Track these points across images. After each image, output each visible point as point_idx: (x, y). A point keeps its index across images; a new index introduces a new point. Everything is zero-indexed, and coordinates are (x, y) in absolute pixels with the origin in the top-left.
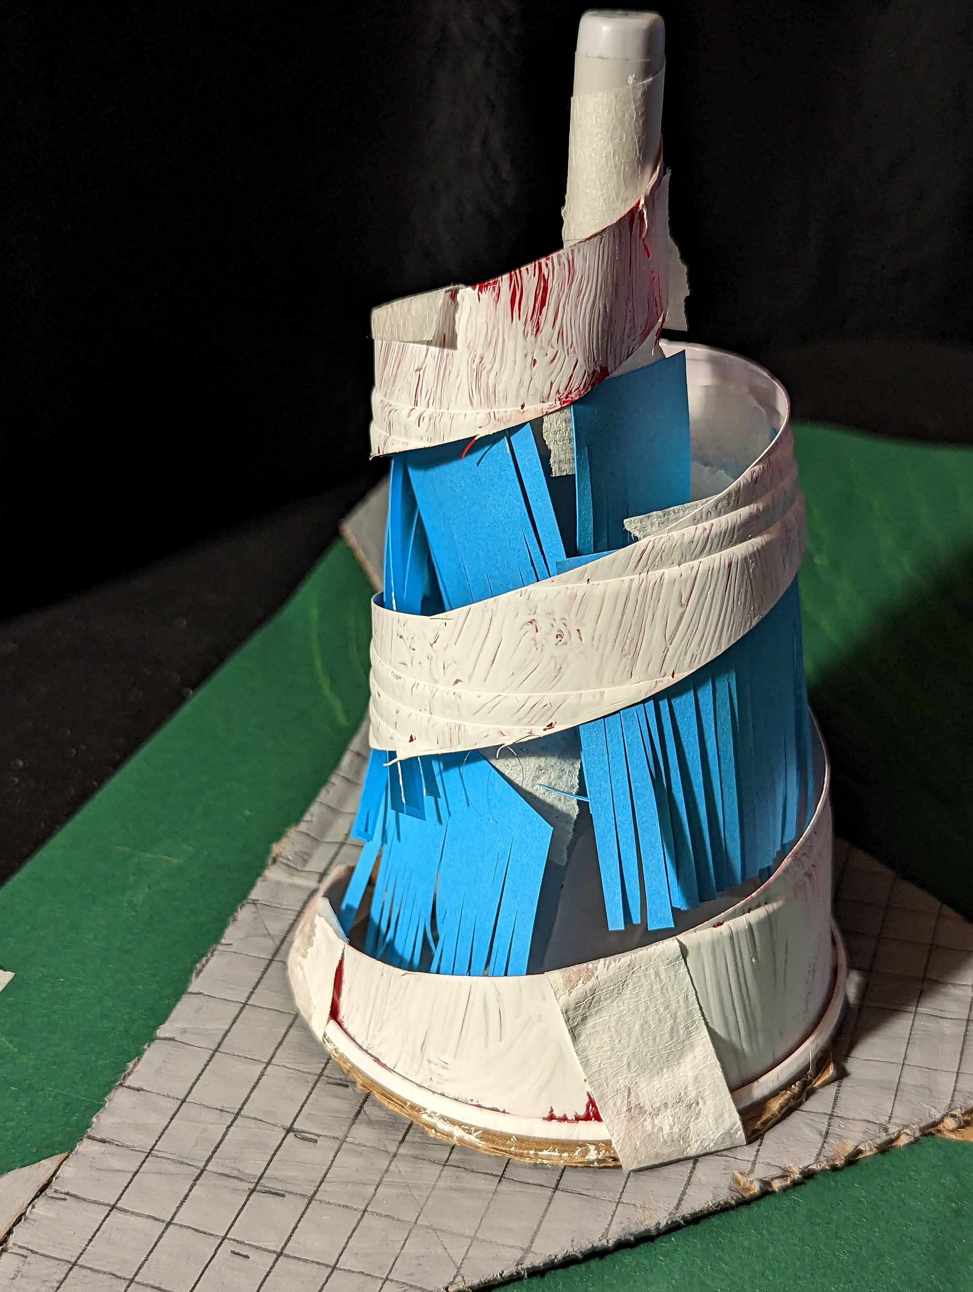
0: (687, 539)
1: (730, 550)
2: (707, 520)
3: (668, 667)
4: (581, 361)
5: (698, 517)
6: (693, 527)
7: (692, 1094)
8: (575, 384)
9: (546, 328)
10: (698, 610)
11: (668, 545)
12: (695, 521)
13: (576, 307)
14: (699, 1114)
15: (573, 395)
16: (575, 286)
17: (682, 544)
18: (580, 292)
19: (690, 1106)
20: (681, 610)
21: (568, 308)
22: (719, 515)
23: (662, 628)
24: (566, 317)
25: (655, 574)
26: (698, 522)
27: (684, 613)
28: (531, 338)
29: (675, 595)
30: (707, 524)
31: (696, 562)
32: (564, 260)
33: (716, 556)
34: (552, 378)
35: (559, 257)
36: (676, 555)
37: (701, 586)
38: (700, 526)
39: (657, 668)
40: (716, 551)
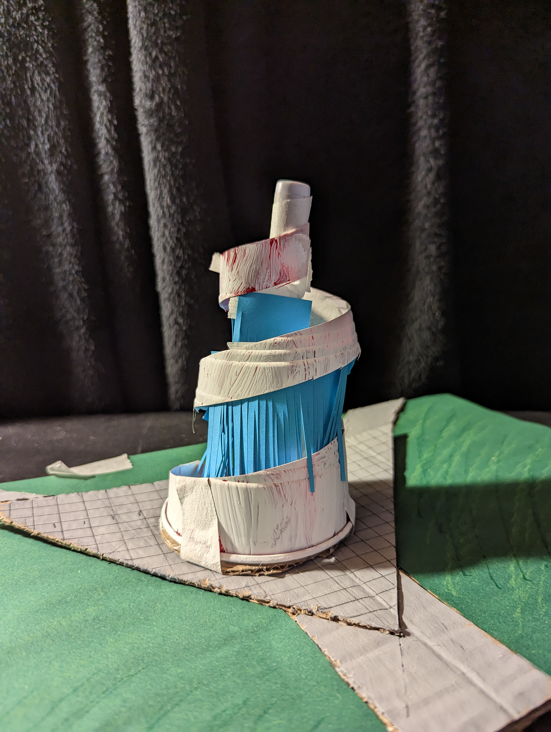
0: (242, 353)
1: (259, 363)
2: (251, 350)
3: (231, 395)
4: (244, 283)
5: (248, 348)
6: (245, 351)
7: (209, 543)
8: (240, 290)
9: (234, 270)
10: (242, 379)
11: (236, 354)
12: (247, 349)
13: (245, 265)
14: (209, 551)
15: (239, 293)
16: (245, 258)
17: (240, 355)
18: (246, 260)
19: (207, 547)
20: (236, 377)
21: (242, 265)
22: (257, 349)
23: (230, 381)
24: (241, 267)
25: (231, 362)
26: (248, 349)
27: (237, 378)
28: (230, 272)
29: (235, 372)
30: (251, 351)
31: (245, 363)
32: (243, 249)
33: (253, 363)
34: (234, 286)
35: (241, 248)
36: (238, 358)
37: (244, 371)
38: (248, 351)
39: (227, 394)
40: (253, 361)
